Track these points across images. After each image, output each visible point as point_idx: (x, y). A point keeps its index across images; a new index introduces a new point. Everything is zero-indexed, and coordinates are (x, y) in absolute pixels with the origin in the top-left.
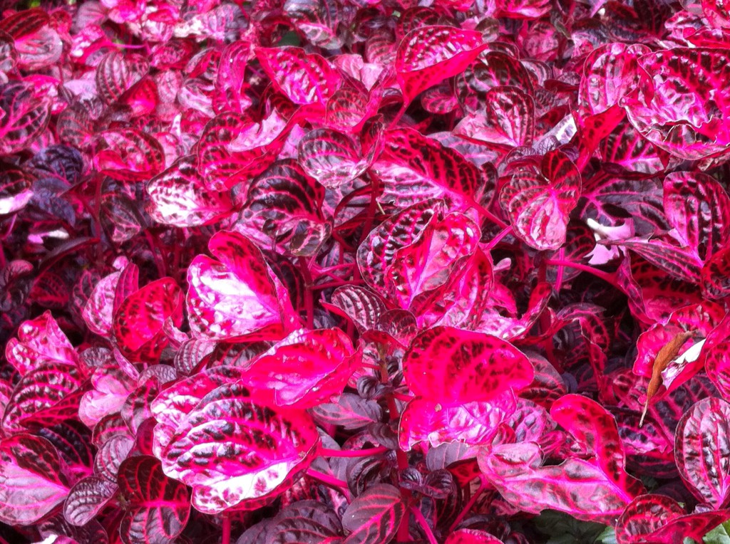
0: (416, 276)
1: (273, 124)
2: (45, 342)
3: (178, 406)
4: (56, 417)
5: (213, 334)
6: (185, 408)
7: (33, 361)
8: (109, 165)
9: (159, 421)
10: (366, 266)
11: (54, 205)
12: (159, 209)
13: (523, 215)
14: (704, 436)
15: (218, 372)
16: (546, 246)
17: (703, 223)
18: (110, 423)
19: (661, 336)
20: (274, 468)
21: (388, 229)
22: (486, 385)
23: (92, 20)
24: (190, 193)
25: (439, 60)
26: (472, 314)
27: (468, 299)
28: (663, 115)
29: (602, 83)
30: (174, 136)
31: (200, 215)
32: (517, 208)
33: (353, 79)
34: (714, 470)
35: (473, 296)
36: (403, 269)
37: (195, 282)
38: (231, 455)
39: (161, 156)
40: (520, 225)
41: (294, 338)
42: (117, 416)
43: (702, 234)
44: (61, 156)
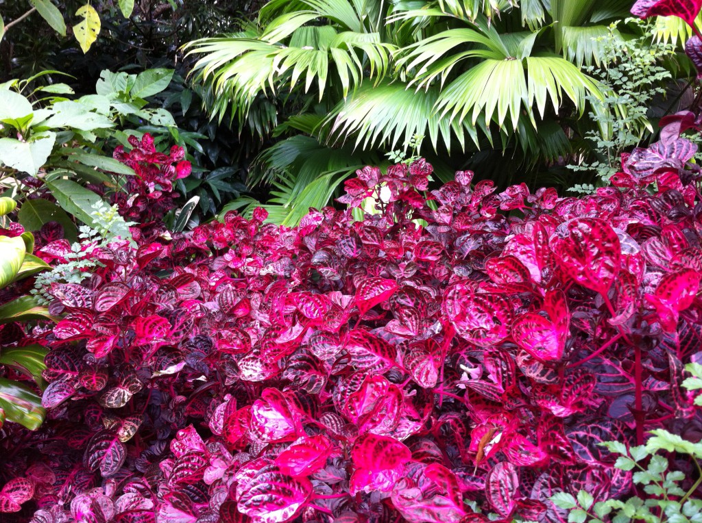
0: (360, 406)
1: (298, 329)
2: (190, 440)
3: (249, 475)
4: (194, 479)
5: (264, 439)
6: (251, 476)
7: (184, 450)
8: (224, 346)
9: (240, 483)
10: (337, 401)
11: (198, 365)
12: (243, 373)
13: (417, 370)
14: (500, 481)
15: (267, 457)
16: (428, 386)
17: (503, 372)
18: (217, 484)
19: (484, 430)
20: (292, 506)
21: (347, 383)
22: (390, 461)
23: (221, 266)
24: (259, 364)
25: (377, 294)
26: (395, 421)
27: (392, 412)
28: (472, 324)
29: (453, 304)
30: (257, 330)
31: (263, 375)
32: (414, 367)
33: (337, 305)
34: (505, 499)
35: (395, 411)
36: (353, 403)
37: (256, 413)
38: (271, 501)
39: (249, 341)
40: (415, 376)
41: (299, 441)
42: (220, 480)
43: (503, 377)
44: (202, 340)
